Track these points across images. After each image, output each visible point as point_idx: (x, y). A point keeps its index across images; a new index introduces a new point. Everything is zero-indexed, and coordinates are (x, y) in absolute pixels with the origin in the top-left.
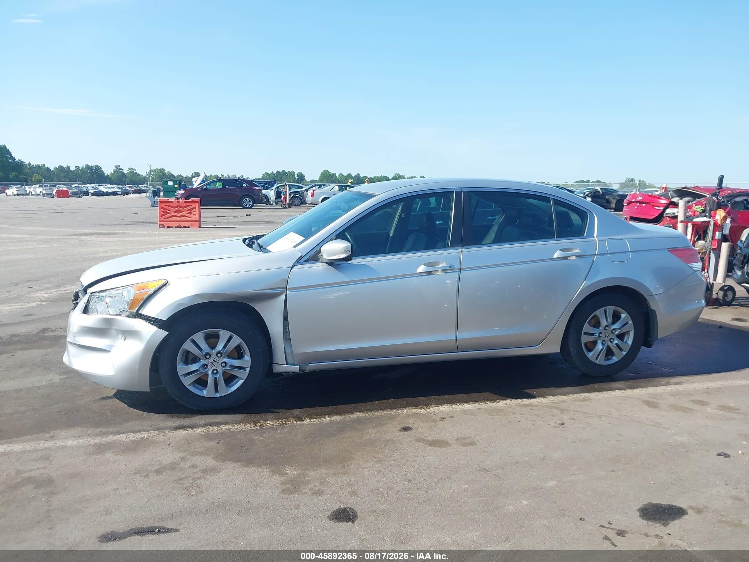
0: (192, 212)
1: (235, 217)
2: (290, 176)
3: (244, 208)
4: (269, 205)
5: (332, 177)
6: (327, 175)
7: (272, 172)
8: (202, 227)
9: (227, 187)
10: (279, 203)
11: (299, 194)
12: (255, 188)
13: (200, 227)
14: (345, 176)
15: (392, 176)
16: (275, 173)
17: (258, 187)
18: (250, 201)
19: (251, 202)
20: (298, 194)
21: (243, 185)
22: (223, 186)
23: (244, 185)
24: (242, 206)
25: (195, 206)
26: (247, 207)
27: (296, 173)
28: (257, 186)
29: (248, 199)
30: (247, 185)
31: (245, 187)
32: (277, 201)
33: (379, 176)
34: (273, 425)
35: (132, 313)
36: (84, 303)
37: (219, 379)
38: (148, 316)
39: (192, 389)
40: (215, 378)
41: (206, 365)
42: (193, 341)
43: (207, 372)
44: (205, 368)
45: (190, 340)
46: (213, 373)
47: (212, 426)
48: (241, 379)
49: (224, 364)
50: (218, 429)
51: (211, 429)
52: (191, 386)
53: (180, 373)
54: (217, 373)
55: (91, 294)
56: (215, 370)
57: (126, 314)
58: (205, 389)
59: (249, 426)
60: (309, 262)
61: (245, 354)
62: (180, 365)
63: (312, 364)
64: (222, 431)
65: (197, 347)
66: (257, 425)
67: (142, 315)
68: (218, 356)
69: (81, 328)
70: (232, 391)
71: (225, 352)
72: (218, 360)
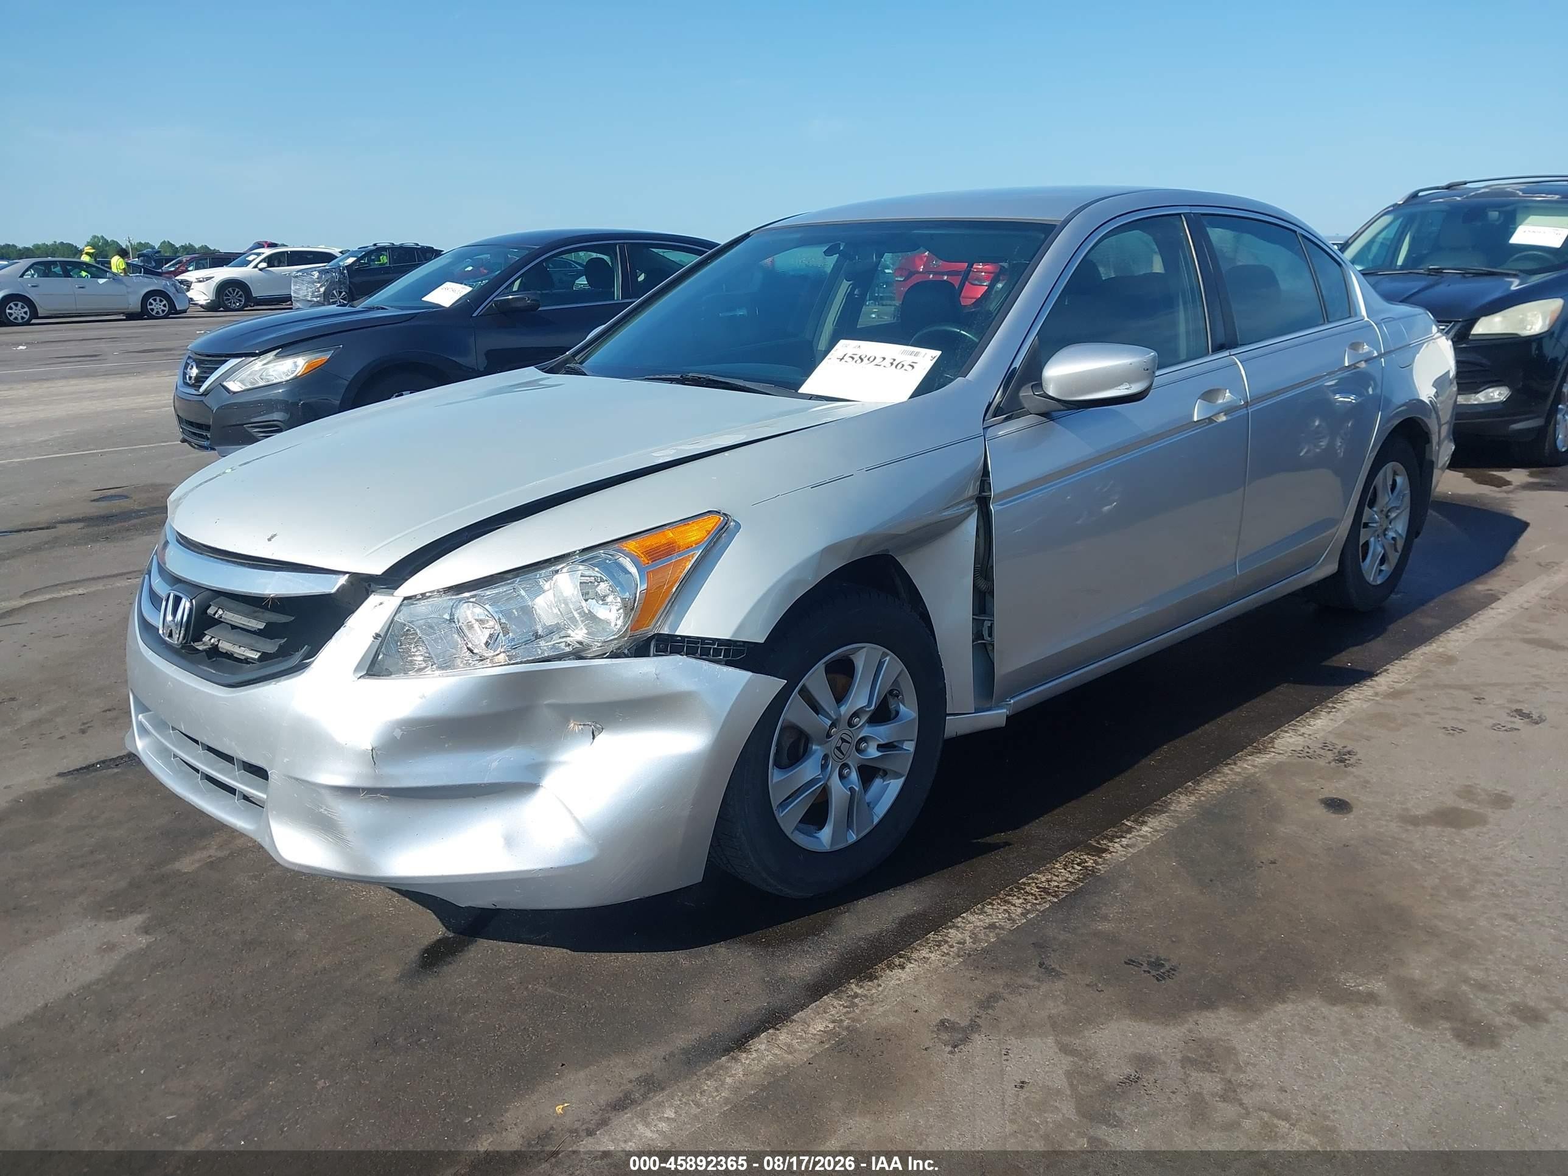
34: (1066, 881)
35: (635, 640)
36: (375, 638)
37: (857, 789)
38: (703, 640)
39: (801, 840)
40: (851, 790)
41: (826, 757)
42: (805, 694)
43: (829, 778)
44: (824, 767)
45: (799, 692)
46: (842, 777)
47: (939, 932)
48: (897, 775)
49: (863, 745)
50: (967, 934)
51: (949, 940)
52: (797, 832)
53: (775, 799)
54: (849, 774)
55: (403, 601)
56: (845, 766)
57: (613, 647)
58: (821, 829)
59: (1021, 901)
60: (1005, 416)
61: (904, 704)
62: (775, 776)
63: (1016, 699)
64: (988, 936)
65: (816, 708)
66: (1032, 891)
67: (679, 638)
68: (850, 724)
69: (402, 730)
70: (881, 815)
71: (873, 707)
72: (851, 735)
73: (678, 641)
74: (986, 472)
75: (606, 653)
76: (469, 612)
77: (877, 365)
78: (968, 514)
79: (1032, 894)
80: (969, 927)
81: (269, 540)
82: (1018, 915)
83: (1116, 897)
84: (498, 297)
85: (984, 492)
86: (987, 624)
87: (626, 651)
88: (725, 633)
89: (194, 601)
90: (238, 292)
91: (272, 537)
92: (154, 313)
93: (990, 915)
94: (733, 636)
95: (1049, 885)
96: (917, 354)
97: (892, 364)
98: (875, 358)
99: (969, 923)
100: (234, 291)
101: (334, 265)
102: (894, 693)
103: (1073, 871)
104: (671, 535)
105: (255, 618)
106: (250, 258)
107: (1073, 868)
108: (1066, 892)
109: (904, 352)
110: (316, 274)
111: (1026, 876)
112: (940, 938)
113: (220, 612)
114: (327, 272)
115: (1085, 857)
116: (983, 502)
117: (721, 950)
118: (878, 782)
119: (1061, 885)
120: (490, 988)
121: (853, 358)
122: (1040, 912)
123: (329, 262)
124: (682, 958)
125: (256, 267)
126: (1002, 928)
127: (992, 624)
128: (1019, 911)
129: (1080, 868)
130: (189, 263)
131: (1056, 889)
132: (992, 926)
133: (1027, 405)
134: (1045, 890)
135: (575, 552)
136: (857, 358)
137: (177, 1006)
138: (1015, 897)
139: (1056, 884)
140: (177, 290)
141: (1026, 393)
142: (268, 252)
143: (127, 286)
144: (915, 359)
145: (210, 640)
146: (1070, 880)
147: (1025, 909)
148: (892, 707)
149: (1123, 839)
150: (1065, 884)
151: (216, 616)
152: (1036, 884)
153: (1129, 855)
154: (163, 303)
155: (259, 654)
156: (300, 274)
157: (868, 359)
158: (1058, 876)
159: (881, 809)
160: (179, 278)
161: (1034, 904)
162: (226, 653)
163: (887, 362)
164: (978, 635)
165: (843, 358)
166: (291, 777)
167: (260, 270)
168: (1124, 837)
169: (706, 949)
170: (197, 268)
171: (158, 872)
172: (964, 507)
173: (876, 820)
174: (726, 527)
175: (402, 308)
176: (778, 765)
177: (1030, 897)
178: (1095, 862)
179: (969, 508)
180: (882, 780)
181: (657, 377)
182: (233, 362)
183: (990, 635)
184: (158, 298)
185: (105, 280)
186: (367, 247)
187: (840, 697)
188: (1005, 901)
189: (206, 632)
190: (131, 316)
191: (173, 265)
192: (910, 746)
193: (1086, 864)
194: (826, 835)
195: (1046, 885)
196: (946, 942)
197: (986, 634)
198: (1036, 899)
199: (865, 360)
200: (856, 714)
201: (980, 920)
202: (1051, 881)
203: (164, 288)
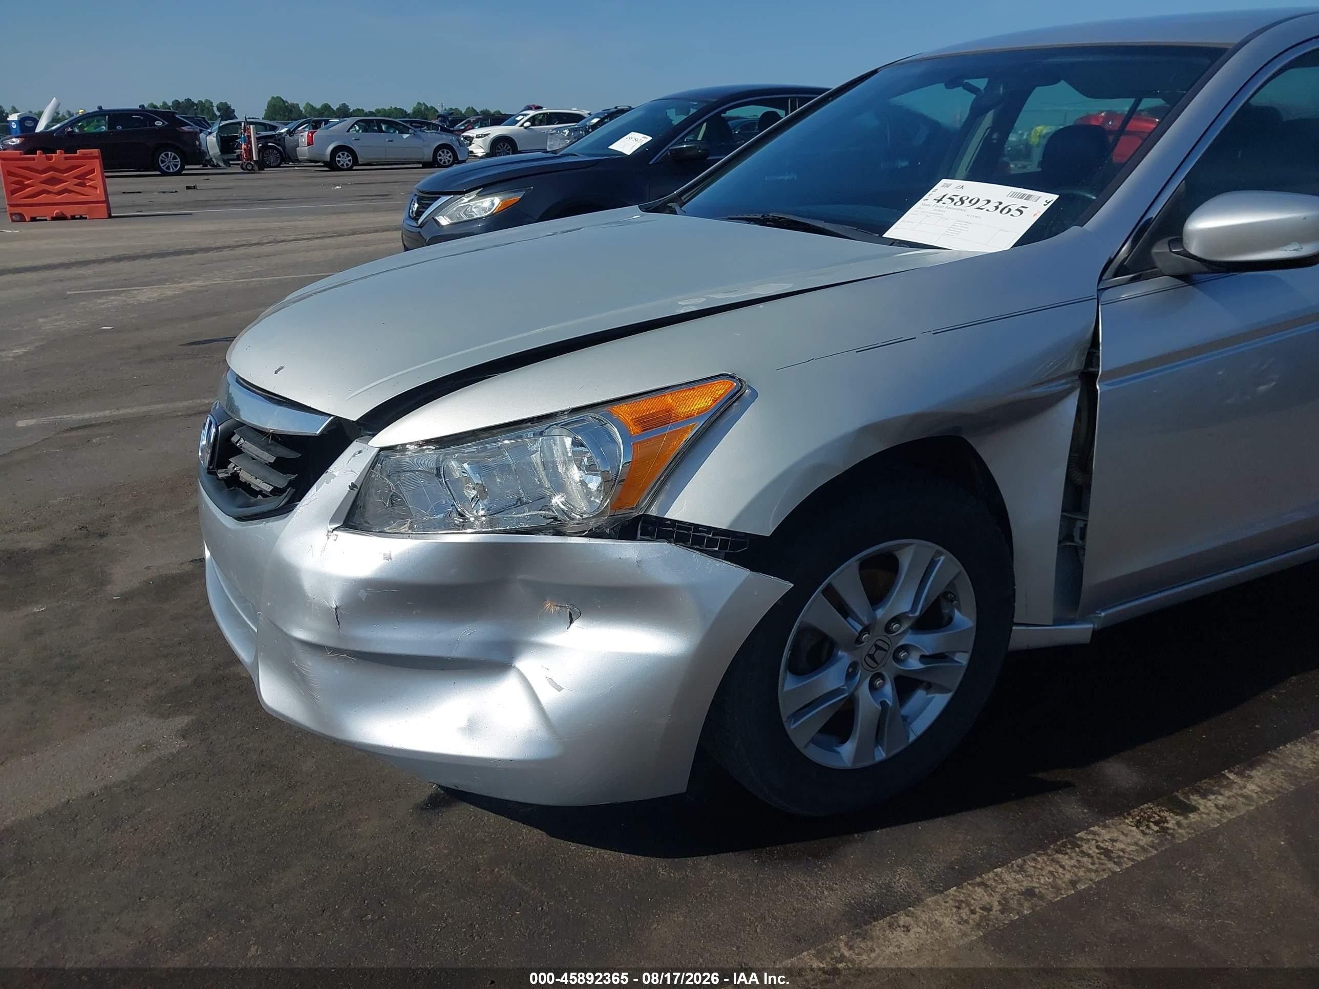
0: (86, 181)
1: (164, 192)
2: (202, 111)
3: (165, 174)
4: (209, 167)
5: (291, 111)
6: (280, 107)
7: (165, 104)
8: (113, 215)
9: (119, 128)
10: (231, 162)
11: (276, 140)
12: (183, 128)
13: (110, 217)
14: (319, 110)
15: (412, 108)
16: (170, 104)
17: (189, 127)
18: (175, 158)
19: (179, 160)
20: (273, 140)
21: (156, 123)
22: (111, 125)
23: (159, 123)
24: (159, 169)
25: (92, 168)
26: (171, 170)
27: (215, 104)
28: (188, 125)
29: (170, 153)
30: (163, 123)
31: (160, 128)
32: (226, 157)
33: (387, 108)
34: (1136, 844)
35: (616, 521)
36: (351, 489)
37: (890, 703)
38: (696, 527)
39: (816, 755)
40: (883, 704)
41: (854, 665)
42: (831, 594)
43: (856, 688)
44: (850, 676)
45: (824, 592)
46: (872, 687)
47: (962, 888)
48: (943, 690)
49: (903, 655)
50: (997, 897)
51: (973, 901)
52: (812, 745)
53: (785, 710)
54: (882, 685)
55: (379, 451)
56: (879, 675)
57: (593, 524)
58: (844, 741)
59: (1073, 862)
60: (1132, 276)
61: (960, 611)
62: (788, 684)
63: (1110, 611)
64: (1021, 905)
65: (844, 610)
66: (1090, 852)
67: (669, 522)
68: (888, 629)
69: (367, 592)
70: (919, 733)
71: (917, 614)
72: (889, 643)
73: (668, 526)
74: (1095, 341)
75: (586, 531)
76: (459, 467)
77: (979, 208)
78: (1068, 393)
79: (1089, 856)
80: (1001, 888)
81: (276, 372)
82: (1064, 882)
83: (1196, 879)
84: (673, 146)
85: (1092, 367)
86: (1080, 524)
87: (608, 531)
88: (722, 522)
89: (220, 427)
90: (500, 146)
91: (279, 369)
92: (442, 163)
93: (1031, 876)
94: (730, 526)
95: (1113, 846)
96: (1028, 198)
97: (997, 208)
98: (978, 200)
99: (1003, 883)
100: (504, 145)
101: (582, 124)
102: (948, 596)
103: (1147, 831)
104: (670, 401)
105: (268, 451)
106: (518, 118)
107: (1148, 827)
108: (1133, 860)
109: (1013, 195)
110: (567, 132)
111: (1087, 828)
112: (962, 897)
113: (242, 441)
114: (575, 130)
115: (1166, 814)
116: (1088, 378)
117: (706, 864)
118: (920, 695)
119: (1128, 849)
120: (457, 864)
121: (953, 200)
122: (1095, 883)
123: (578, 122)
124: (662, 868)
125: (522, 125)
126: (1042, 897)
127: (1086, 525)
128: (1068, 876)
129: (1156, 828)
130: (476, 122)
131: (1121, 854)
132: (1029, 893)
133: (1159, 264)
134: (1107, 853)
135: (564, 412)
136: (957, 199)
137: (171, 826)
138: (1067, 857)
139: (1123, 846)
140: (460, 144)
141: (1160, 249)
142: (532, 113)
143: (423, 140)
144: (1023, 202)
145: (234, 468)
146: (1141, 843)
147: (1076, 875)
148: (946, 611)
149: (1220, 797)
150: (1133, 848)
151: (238, 444)
152: (1097, 842)
153: (1225, 821)
154: (449, 155)
155: (272, 488)
156: (554, 131)
157: (970, 202)
158: (1126, 835)
159: (919, 726)
160: (465, 134)
161: (1089, 870)
162: (245, 482)
163: (991, 207)
164: (1066, 536)
165: (941, 200)
166: (272, 623)
167: (526, 128)
168: (1221, 794)
169: (690, 861)
170: (481, 127)
171: (222, 672)
172: (1063, 384)
173: (912, 738)
174: (738, 394)
175: (590, 156)
176: (795, 669)
177: (1085, 859)
178: (1179, 824)
179: (1068, 386)
180: (925, 692)
181: (740, 216)
182: (444, 199)
183: (1083, 537)
184: (445, 151)
185: (408, 135)
186: (609, 110)
187: (877, 597)
188: (1053, 860)
189: (230, 460)
190: (426, 165)
191: (464, 124)
192: (963, 659)
193: (1166, 825)
194: (848, 750)
195: (1108, 845)
196: (968, 904)
197: (1077, 535)
198: (1093, 864)
199: (967, 202)
200: (897, 619)
201: (1017, 881)
202: (1116, 841)
203: (451, 142)
